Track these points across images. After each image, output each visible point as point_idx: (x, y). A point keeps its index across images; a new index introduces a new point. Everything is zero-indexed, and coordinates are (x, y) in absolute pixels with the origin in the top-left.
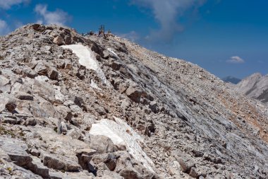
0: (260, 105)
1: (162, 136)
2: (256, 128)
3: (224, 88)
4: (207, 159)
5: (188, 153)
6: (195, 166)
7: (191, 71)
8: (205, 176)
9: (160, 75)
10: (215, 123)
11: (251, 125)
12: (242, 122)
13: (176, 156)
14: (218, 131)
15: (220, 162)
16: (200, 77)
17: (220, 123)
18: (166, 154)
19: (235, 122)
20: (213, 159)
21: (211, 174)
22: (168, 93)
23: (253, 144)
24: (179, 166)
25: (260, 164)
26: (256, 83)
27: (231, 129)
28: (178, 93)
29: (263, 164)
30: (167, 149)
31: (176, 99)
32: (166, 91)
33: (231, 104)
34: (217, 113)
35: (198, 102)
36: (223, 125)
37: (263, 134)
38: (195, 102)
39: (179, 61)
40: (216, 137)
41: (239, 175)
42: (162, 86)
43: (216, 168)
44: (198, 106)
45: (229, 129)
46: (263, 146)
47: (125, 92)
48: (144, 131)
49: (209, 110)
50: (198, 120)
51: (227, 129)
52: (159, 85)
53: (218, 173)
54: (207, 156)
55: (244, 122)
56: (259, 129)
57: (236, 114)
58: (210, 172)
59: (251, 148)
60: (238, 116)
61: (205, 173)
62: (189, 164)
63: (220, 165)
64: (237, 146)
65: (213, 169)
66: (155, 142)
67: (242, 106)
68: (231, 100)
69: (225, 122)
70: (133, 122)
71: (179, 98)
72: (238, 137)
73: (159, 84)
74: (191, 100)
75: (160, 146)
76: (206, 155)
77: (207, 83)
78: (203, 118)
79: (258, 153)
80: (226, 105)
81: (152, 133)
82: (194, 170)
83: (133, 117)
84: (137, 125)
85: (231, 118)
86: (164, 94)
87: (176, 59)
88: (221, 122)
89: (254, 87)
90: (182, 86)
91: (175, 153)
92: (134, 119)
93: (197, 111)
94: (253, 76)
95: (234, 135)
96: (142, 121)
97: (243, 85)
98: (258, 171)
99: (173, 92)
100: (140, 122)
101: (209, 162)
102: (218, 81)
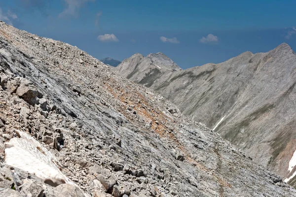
0: (150, 93)
1: (73, 148)
2: (148, 119)
3: (109, 74)
4: (128, 172)
5: (107, 168)
6: (117, 184)
7: (71, 55)
8: (129, 194)
9: (35, 61)
10: (105, 117)
11: (142, 116)
12: (132, 114)
13: (95, 173)
14: (109, 127)
15: (142, 174)
16: (81, 61)
17: (110, 117)
18: (83, 172)
19: (125, 114)
20: (134, 171)
21: (134, 190)
22: (49, 84)
23: (147, 138)
24: (101, 185)
25: (157, 161)
26: (137, 65)
27: (122, 122)
28: (59, 82)
29: (159, 160)
30: (84, 165)
31: (58, 90)
32: (46, 81)
33: (118, 93)
34: (105, 104)
35: (83, 92)
36: (113, 118)
37: (156, 126)
38: (79, 93)
39: (55, 42)
40: (108, 133)
41: (162, 187)
42: (41, 74)
43: (139, 182)
44: (83, 97)
45: (120, 123)
46: (157, 140)
47: (15, 91)
48: (52, 144)
49: (96, 101)
50: (86, 115)
51: (117, 122)
52: (37, 74)
53: (142, 188)
54: (127, 169)
55: (135, 113)
56: (150, 121)
57: (125, 104)
58: (133, 188)
59: (145, 144)
60: (127, 106)
61: (128, 190)
62: (111, 182)
63: (142, 178)
64: (131, 143)
65: (136, 184)
66: (68, 158)
67: (130, 95)
68: (118, 88)
69: (115, 115)
70: (38, 134)
71: (62, 89)
72: (130, 132)
73: (37, 72)
74: (75, 91)
75: (74, 162)
76: (126, 167)
77: (89, 68)
78: (91, 112)
79: (153, 149)
80: (113, 94)
81: (61, 146)
82: (116, 189)
83: (37, 128)
84: (43, 137)
85: (121, 109)
86: (45, 85)
87: (51, 40)
88: (111, 115)
89: (136, 70)
90: (62, 73)
91: (93, 169)
92: (38, 130)
93: (83, 104)
94: (133, 57)
95: (126, 129)
96: (49, 132)
97: (124, 68)
98: (156, 169)
99: (54, 82)
100: (46, 134)
101: (131, 176)
102: (102, 66)
